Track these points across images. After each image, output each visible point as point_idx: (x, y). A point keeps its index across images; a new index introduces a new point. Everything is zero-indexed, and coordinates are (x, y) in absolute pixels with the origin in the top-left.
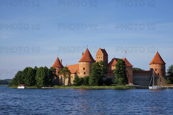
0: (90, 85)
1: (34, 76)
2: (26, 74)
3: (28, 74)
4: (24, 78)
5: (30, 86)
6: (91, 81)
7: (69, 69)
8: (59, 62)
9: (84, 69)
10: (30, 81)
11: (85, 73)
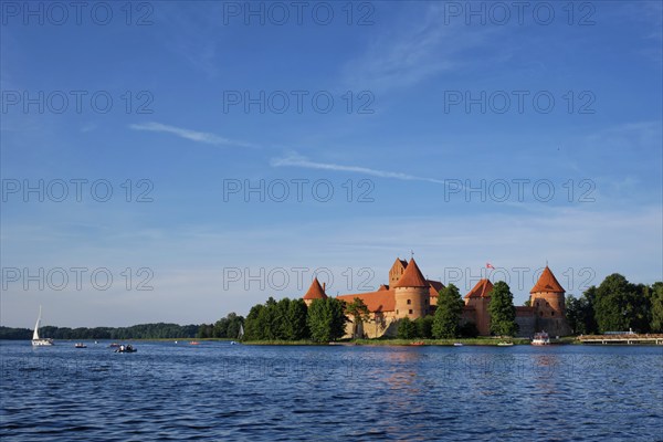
0: (434, 338)
1: (305, 317)
2: (284, 313)
3: (291, 313)
4: (280, 322)
5: (295, 340)
6: (437, 328)
7: (365, 303)
8: (319, 288)
9: (409, 302)
10: (295, 329)
11: (411, 312)
